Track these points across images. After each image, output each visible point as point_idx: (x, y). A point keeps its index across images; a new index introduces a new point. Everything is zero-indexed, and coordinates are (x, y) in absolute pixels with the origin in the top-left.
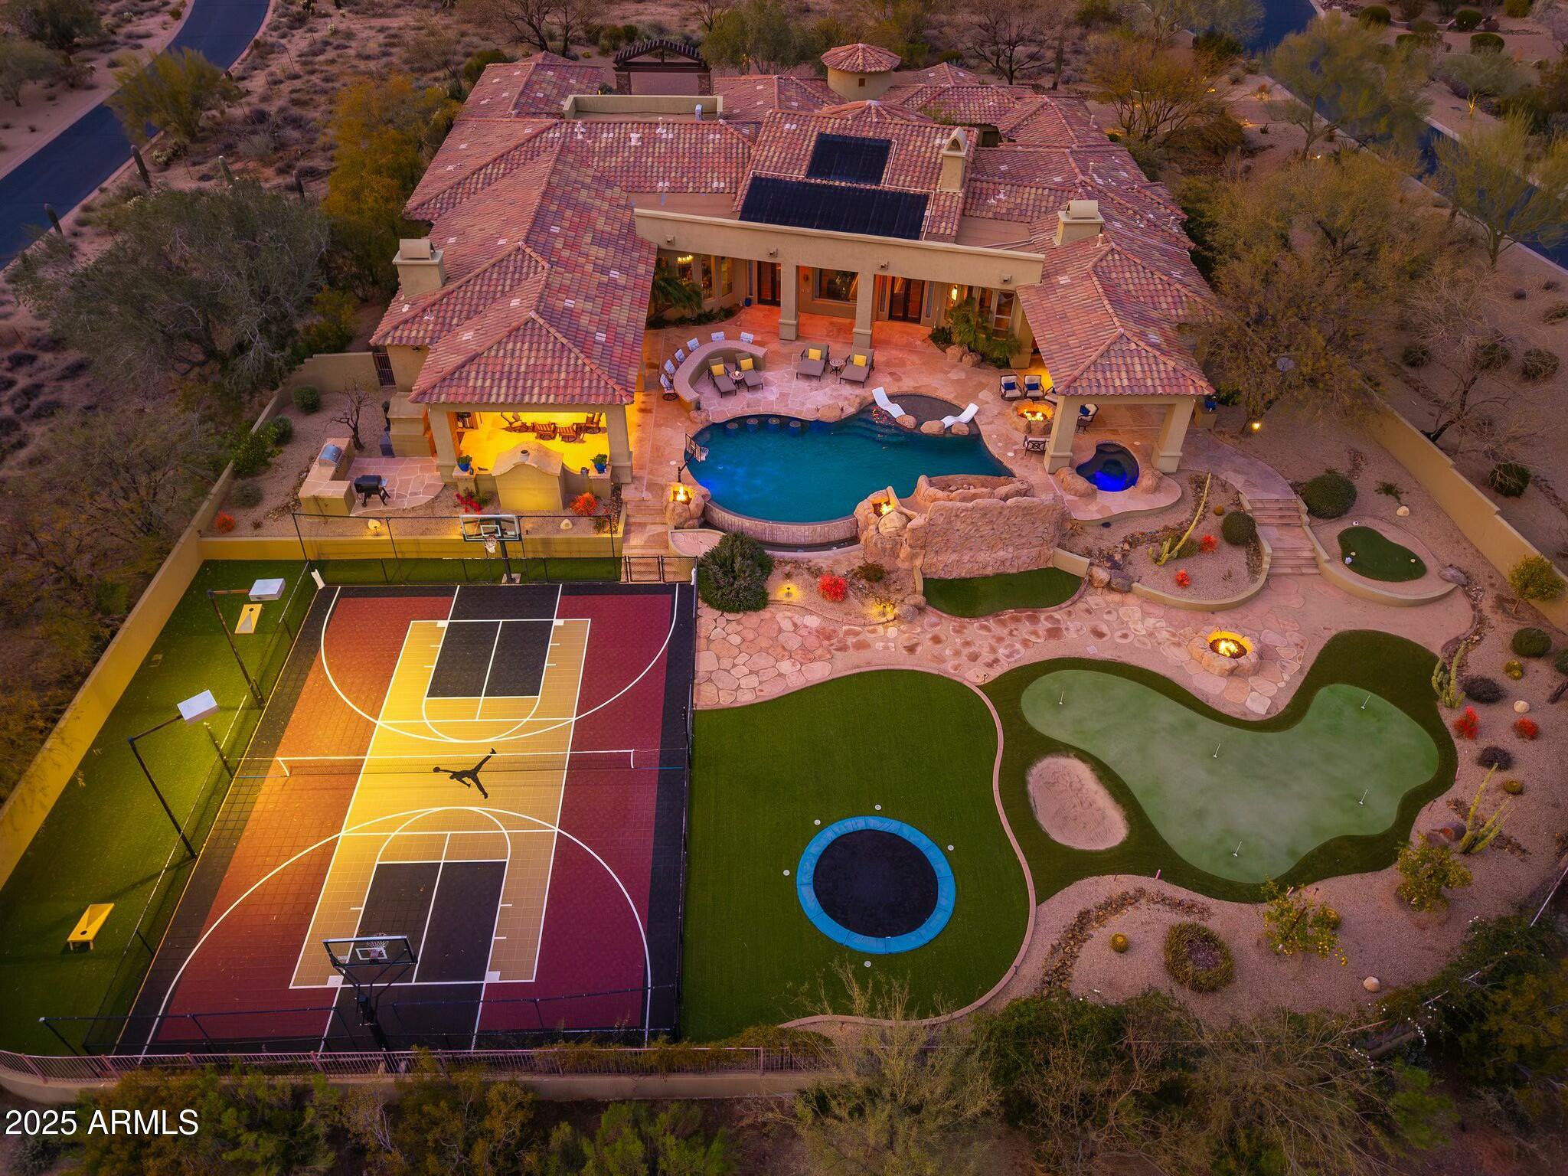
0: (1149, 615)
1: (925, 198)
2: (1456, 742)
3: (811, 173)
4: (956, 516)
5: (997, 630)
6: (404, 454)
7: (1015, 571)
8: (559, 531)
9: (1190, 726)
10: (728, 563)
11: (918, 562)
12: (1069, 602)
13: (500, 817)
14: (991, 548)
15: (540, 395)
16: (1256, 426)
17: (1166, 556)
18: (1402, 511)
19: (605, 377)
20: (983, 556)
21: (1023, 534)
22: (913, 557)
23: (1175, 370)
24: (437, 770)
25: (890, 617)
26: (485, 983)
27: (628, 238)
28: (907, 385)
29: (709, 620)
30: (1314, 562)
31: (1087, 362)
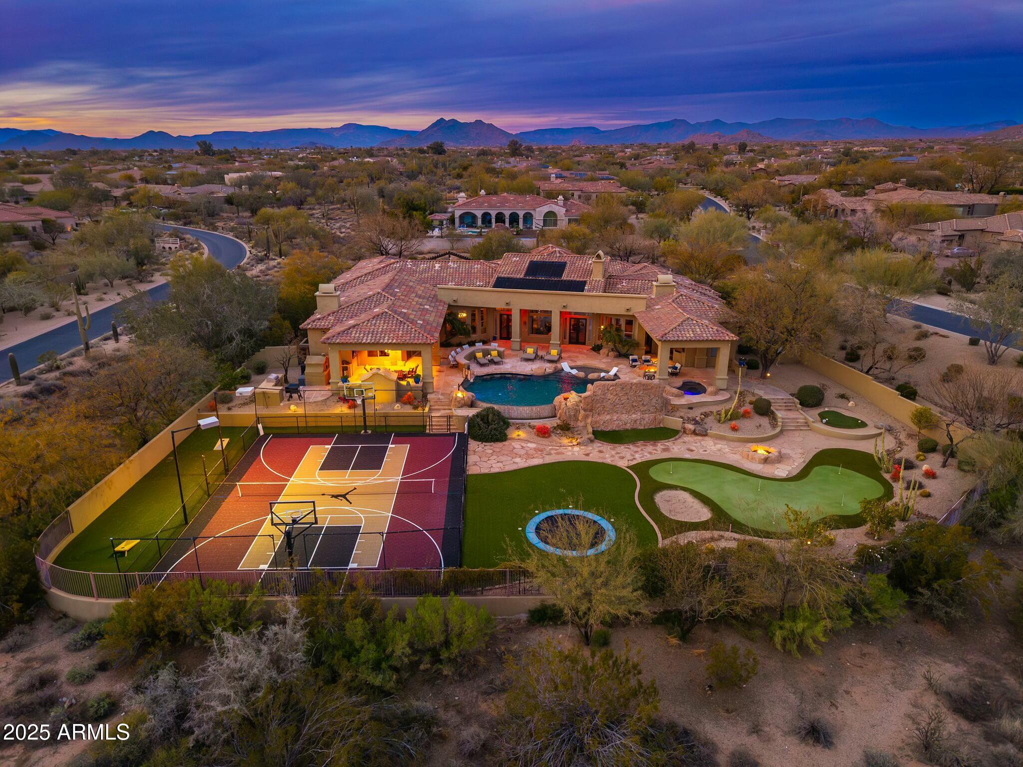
0: (717, 444)
1: (585, 282)
2: (893, 484)
3: (526, 275)
4: (608, 390)
5: (635, 449)
6: (311, 384)
7: (642, 428)
8: (393, 409)
9: (744, 480)
10: (485, 418)
11: (589, 421)
12: (673, 439)
13: (358, 510)
14: (628, 412)
15: (388, 340)
16: (769, 375)
17: (723, 419)
18: (851, 404)
19: (422, 332)
20: (624, 417)
21: (645, 403)
22: (586, 417)
23: (717, 330)
24: (323, 495)
25: (575, 443)
26: (349, 568)
27: (435, 299)
28: (580, 363)
29: (473, 445)
30: (807, 424)
31: (672, 328)
